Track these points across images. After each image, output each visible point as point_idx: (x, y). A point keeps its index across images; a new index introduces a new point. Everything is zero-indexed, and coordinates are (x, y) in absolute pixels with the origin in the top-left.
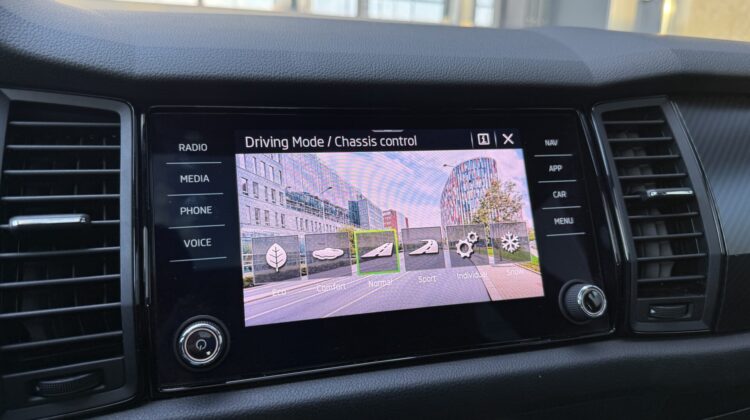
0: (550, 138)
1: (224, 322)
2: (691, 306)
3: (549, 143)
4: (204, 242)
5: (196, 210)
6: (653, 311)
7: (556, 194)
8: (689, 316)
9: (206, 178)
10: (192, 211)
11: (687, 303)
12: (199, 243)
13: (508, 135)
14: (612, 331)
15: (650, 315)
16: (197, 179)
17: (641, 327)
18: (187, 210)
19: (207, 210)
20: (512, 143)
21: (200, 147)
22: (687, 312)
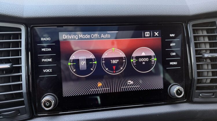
0: (172, 34)
1: (56, 95)
2: (215, 94)
3: (171, 35)
4: (50, 70)
5: (47, 60)
6: (201, 95)
7: (172, 54)
8: (214, 97)
9: (50, 49)
10: (46, 60)
11: (214, 93)
12: (48, 71)
13: (156, 33)
14: (185, 100)
15: (199, 96)
16: (47, 49)
17: (195, 99)
18: (44, 60)
19: (50, 60)
20: (158, 35)
21: (48, 39)
22: (213, 95)
